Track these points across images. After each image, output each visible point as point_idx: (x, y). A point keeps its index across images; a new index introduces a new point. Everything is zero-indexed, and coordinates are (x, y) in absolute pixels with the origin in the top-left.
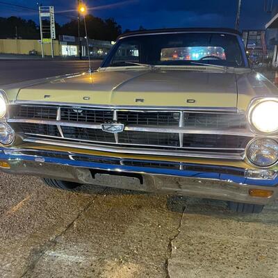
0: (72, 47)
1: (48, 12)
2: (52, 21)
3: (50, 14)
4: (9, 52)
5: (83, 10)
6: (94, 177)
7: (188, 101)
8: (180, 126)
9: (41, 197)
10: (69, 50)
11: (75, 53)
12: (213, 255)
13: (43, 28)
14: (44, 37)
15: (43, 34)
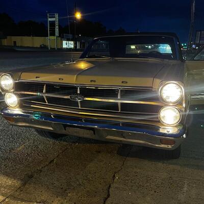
0: (70, 42)
1: (54, 17)
2: (57, 24)
3: (55, 19)
4: (26, 46)
5: (78, 16)
6: (65, 129)
7: (122, 82)
8: (119, 98)
9: (36, 143)
10: (67, 44)
11: (72, 46)
12: (141, 183)
13: (50, 28)
14: (50, 35)
15: (50, 33)
